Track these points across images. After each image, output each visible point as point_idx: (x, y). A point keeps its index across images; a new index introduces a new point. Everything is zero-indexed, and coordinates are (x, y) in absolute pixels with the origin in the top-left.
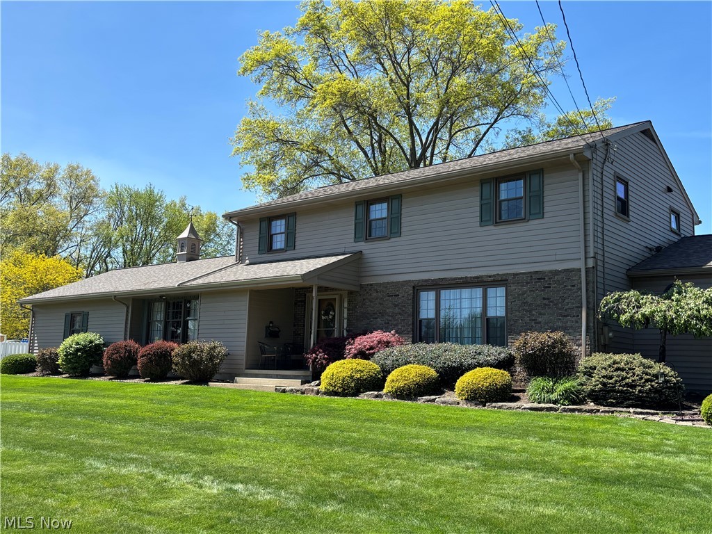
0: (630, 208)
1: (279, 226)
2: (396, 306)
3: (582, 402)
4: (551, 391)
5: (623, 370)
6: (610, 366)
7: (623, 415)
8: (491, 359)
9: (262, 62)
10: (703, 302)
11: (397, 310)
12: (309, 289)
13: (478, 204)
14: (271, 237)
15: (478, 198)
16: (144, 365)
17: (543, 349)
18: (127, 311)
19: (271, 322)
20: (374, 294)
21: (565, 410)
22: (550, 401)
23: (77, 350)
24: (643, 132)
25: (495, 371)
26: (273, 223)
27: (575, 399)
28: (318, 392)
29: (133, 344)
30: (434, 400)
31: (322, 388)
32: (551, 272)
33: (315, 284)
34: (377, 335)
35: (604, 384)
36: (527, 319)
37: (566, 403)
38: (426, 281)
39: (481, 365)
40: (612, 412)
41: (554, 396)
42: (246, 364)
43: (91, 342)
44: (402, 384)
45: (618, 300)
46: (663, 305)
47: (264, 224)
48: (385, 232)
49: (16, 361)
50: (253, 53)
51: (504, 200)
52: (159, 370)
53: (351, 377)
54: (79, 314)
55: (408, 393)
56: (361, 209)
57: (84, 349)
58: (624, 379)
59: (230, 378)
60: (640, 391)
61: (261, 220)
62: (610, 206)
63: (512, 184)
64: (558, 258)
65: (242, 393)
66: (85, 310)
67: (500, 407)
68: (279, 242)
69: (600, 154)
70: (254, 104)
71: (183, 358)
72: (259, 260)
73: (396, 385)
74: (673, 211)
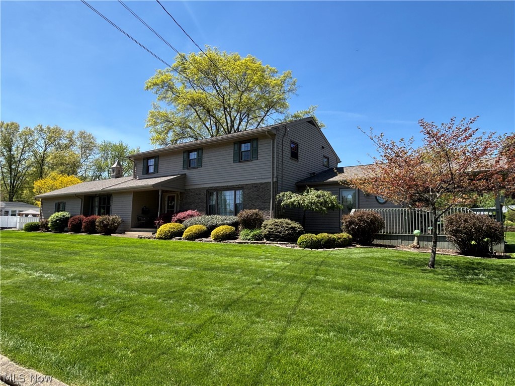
0: (299, 155)
1: (152, 162)
2: (199, 199)
3: (262, 239)
4: (248, 235)
5: (278, 225)
6: (273, 224)
7: (274, 245)
8: (229, 222)
9: (155, 84)
10: (316, 196)
11: (200, 201)
12: (158, 191)
13: (233, 153)
14: (148, 167)
15: (233, 151)
16: (85, 227)
17: (247, 217)
18: (82, 202)
19: (145, 207)
20: (191, 194)
21: (252, 243)
22: (246, 240)
23: (57, 220)
24: (309, 122)
25: (229, 227)
26: (149, 161)
27: (258, 238)
28: (155, 238)
29: (82, 216)
30: (202, 240)
31: (157, 235)
32: (260, 183)
33: (160, 189)
34: (190, 212)
35: (269, 232)
36: (250, 204)
37: (254, 240)
38: (212, 187)
39: (223, 224)
40: (270, 244)
41: (249, 237)
42: (131, 226)
43: (64, 216)
44: (189, 233)
45: (283, 195)
46: (300, 197)
47: (145, 161)
48: (196, 166)
49: (31, 225)
50: (150, 80)
51: (244, 151)
52: (91, 229)
53: (169, 231)
54: (61, 203)
55: (192, 238)
56: (186, 155)
57: (60, 219)
58: (277, 229)
59: (123, 232)
60: (283, 234)
61: (144, 159)
62: (287, 152)
63: (246, 144)
64: (263, 177)
65: (124, 239)
66: (64, 201)
67: (227, 242)
68: (151, 170)
69: (282, 132)
70: (155, 104)
71: (100, 223)
72: (143, 178)
73: (187, 234)
74: (325, 157)
